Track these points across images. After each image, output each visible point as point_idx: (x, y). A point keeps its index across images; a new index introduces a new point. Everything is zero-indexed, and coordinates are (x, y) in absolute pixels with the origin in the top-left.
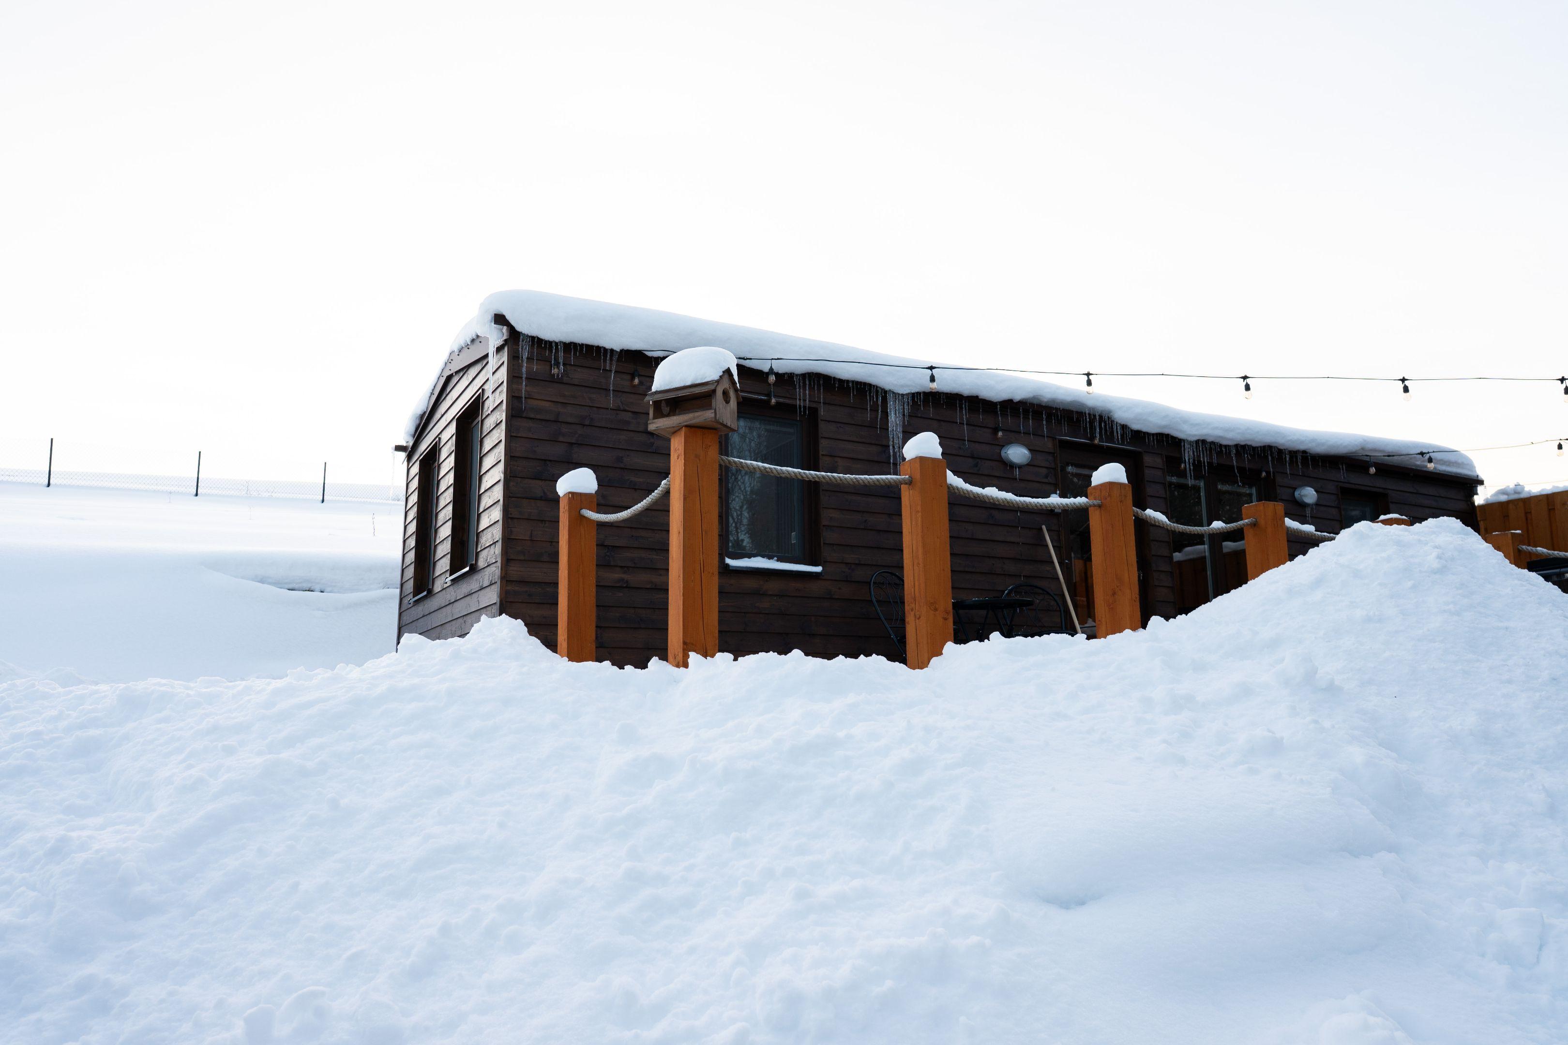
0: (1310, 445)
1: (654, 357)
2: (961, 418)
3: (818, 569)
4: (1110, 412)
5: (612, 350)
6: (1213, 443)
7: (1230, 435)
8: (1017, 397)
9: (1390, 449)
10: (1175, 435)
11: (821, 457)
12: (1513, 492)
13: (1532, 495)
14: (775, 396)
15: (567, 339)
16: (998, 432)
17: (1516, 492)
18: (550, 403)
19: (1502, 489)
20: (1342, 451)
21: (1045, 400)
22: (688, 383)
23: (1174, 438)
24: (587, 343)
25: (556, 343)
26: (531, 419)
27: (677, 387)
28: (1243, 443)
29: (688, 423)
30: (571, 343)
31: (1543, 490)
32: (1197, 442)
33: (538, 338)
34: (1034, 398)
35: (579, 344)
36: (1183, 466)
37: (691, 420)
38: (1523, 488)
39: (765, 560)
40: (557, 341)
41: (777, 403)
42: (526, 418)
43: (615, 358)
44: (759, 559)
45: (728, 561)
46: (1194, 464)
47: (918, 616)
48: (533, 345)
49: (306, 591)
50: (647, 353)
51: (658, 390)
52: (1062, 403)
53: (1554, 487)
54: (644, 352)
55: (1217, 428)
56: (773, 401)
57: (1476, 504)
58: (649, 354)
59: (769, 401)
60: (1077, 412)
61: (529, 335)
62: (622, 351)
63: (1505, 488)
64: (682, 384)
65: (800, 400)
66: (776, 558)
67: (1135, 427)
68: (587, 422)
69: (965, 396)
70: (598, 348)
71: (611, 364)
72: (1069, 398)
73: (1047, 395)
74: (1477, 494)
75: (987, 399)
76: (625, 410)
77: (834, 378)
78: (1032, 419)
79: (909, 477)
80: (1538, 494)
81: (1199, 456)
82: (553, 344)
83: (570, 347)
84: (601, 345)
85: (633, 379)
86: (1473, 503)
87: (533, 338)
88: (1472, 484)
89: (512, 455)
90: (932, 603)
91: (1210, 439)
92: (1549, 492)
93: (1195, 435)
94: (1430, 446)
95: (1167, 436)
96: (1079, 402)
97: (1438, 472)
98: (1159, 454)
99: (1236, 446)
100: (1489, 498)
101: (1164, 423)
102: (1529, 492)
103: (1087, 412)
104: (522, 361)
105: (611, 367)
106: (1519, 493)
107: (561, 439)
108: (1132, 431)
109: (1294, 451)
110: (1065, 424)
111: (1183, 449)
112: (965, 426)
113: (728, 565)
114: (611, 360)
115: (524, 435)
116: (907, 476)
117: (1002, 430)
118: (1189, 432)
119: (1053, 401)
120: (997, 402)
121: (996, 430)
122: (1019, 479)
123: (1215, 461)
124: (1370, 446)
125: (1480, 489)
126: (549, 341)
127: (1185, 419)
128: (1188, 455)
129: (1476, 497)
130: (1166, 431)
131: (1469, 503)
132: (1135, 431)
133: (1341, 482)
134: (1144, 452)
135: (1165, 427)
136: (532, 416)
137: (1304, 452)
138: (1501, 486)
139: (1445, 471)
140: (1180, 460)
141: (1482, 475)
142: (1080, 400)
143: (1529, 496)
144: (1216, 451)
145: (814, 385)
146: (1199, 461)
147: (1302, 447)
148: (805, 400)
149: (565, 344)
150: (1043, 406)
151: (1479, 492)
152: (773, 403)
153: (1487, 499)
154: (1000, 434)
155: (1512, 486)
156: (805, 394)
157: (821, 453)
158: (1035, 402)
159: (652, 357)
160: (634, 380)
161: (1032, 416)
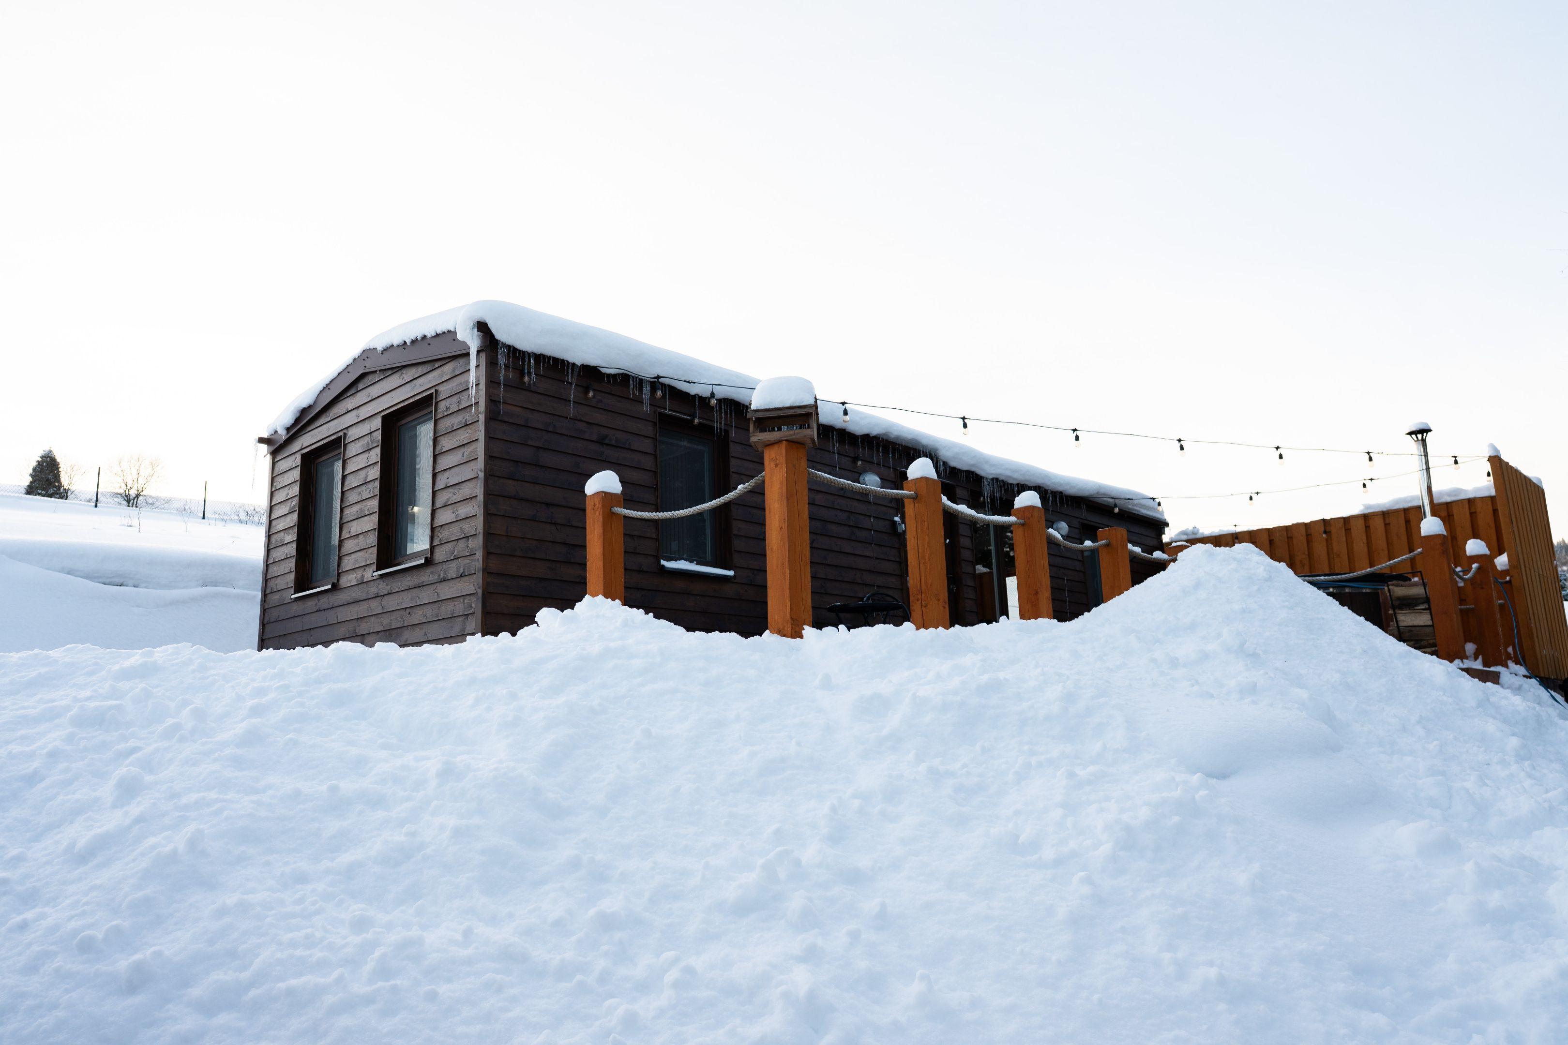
0: (1066, 487)
1: (606, 374)
2: (833, 449)
3: (731, 573)
4: (937, 450)
5: (574, 364)
6: (1003, 481)
7: (1016, 476)
8: (874, 432)
9: (1114, 494)
10: (978, 473)
11: (731, 473)
12: (1191, 533)
13: (1205, 536)
14: (699, 418)
15: (538, 351)
16: (857, 461)
17: (1194, 533)
18: (520, 409)
19: (1183, 531)
20: (1086, 494)
21: (893, 436)
22: (788, 405)
23: (977, 475)
24: (555, 356)
25: (529, 354)
26: (505, 422)
27: (776, 407)
28: (1022, 483)
29: (788, 438)
30: (541, 354)
31: (1212, 532)
32: (992, 479)
33: (514, 348)
34: (884, 434)
35: (547, 356)
36: (982, 499)
37: (791, 436)
38: (1198, 530)
39: (687, 563)
40: (529, 352)
41: (700, 423)
42: (501, 421)
43: (576, 370)
44: (683, 562)
45: (663, 562)
46: (990, 497)
47: (924, 605)
48: (508, 354)
49: (117, 586)
50: (601, 369)
51: (758, 408)
52: (904, 439)
53: (1220, 530)
54: (599, 368)
55: (1007, 469)
56: (696, 421)
57: (1164, 541)
58: (603, 370)
59: (692, 421)
60: (913, 449)
61: (507, 343)
62: (583, 365)
63: (1185, 530)
64: (781, 405)
65: (717, 422)
66: (695, 562)
67: (953, 464)
68: (551, 429)
69: (837, 428)
70: (563, 361)
71: (572, 377)
72: (910, 437)
73: (895, 433)
74: (1164, 534)
75: (852, 432)
76: (580, 420)
77: (743, 404)
78: (883, 452)
79: (915, 493)
80: (1209, 535)
81: (994, 492)
82: (526, 354)
83: (540, 358)
84: (565, 359)
85: (587, 393)
86: (1161, 541)
87: (509, 347)
88: (1160, 525)
89: (491, 455)
90: (936, 594)
91: (1001, 478)
92: (1217, 534)
93: (992, 474)
94: (1138, 494)
95: (973, 473)
96: (916, 440)
97: (1142, 514)
98: (965, 488)
99: (1018, 484)
100: (1173, 537)
101: (972, 462)
102: (1203, 534)
103: (922, 449)
104: (501, 368)
105: (572, 380)
106: (1196, 534)
107: (530, 443)
108: (950, 467)
109: (1054, 492)
110: (904, 458)
111: (983, 485)
112: (836, 454)
113: (663, 566)
114: (572, 373)
115: (499, 437)
116: (913, 492)
117: (862, 460)
118: (988, 472)
119: (898, 437)
120: (858, 436)
121: (855, 459)
122: (873, 503)
123: (1004, 496)
124: (1102, 491)
125: (1166, 529)
126: (522, 351)
127: (987, 460)
128: (986, 491)
129: (1163, 536)
130: (973, 469)
131: (1159, 540)
132: (952, 467)
133: (1082, 519)
134: (957, 485)
135: (973, 465)
136: (506, 419)
137: (1061, 493)
138: (1183, 528)
139: (1146, 514)
140: (981, 494)
141: (1168, 520)
142: (917, 438)
143: (1202, 537)
144: (1004, 488)
145: (727, 410)
146: (994, 496)
147: (1060, 489)
148: (721, 423)
149: (535, 354)
150: (890, 441)
151: (1166, 532)
152: (696, 423)
153: (1172, 538)
154: (860, 463)
155: (1191, 528)
156: (721, 418)
157: (732, 470)
158: (885, 437)
159: (604, 374)
160: (589, 393)
161: (882, 450)
